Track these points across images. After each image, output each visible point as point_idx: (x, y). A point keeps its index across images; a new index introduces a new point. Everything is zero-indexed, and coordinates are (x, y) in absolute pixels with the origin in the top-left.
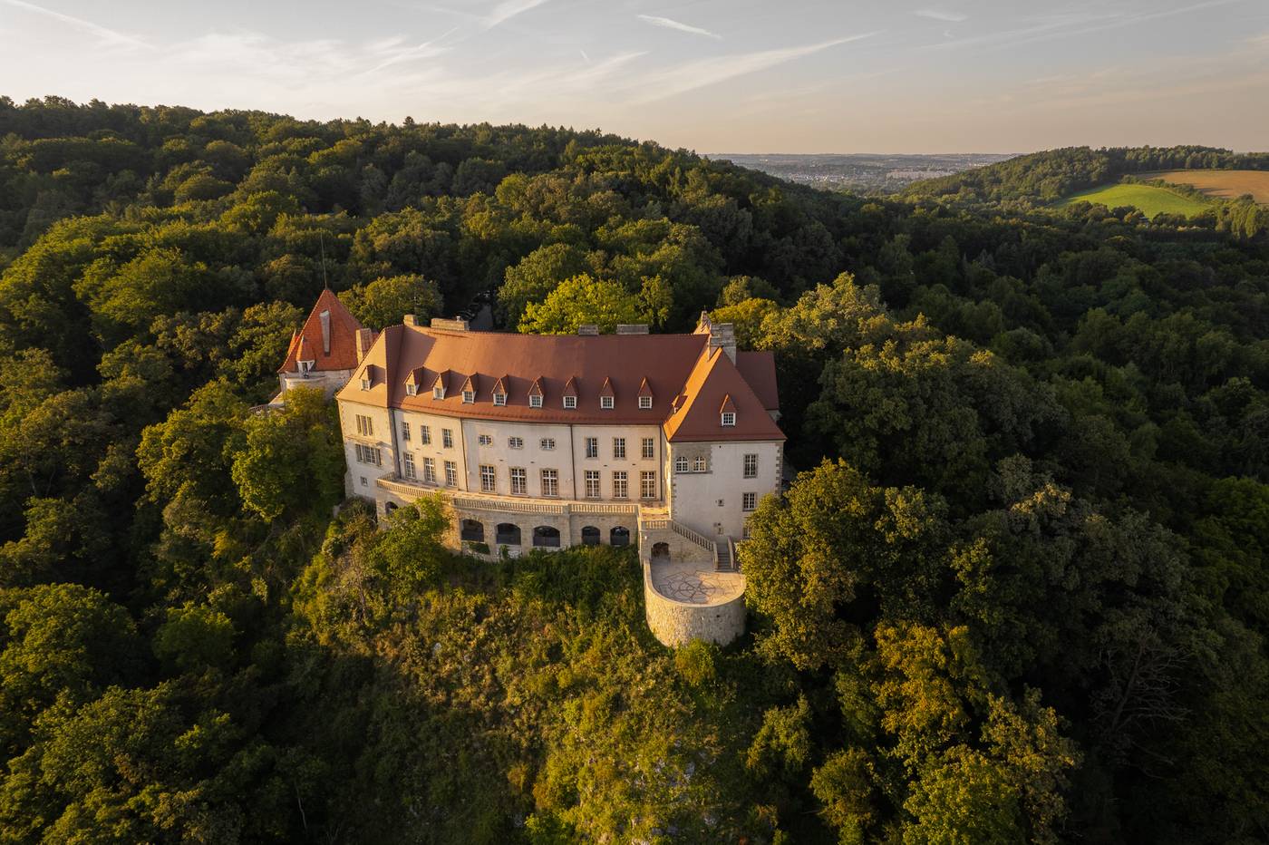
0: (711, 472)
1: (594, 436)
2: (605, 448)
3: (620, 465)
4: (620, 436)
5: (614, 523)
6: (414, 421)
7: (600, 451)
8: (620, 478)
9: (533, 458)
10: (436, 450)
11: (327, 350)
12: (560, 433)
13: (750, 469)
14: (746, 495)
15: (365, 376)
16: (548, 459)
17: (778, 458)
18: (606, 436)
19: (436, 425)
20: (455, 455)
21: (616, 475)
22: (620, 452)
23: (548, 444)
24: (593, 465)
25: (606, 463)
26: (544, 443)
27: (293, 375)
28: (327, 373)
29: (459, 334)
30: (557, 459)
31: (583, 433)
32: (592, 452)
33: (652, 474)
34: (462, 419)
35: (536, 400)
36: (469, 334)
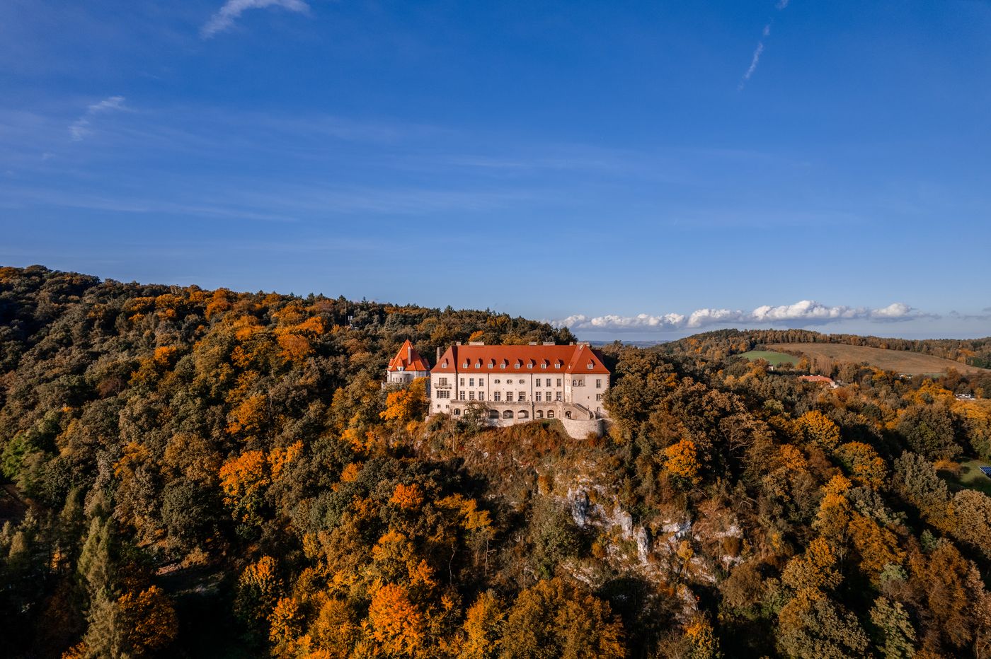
0: (585, 386)
1: (540, 378)
2: (544, 383)
3: (549, 389)
4: (549, 378)
5: (549, 408)
6: (466, 377)
7: (541, 385)
8: (549, 394)
9: (515, 388)
10: (476, 388)
11: (409, 363)
12: (527, 377)
13: (598, 386)
14: (597, 395)
15: (445, 362)
16: (522, 388)
17: (608, 380)
18: (543, 378)
19: (477, 377)
20: (484, 389)
21: (547, 393)
22: (548, 384)
24: (538, 389)
25: (543, 389)
26: (520, 382)
27: (397, 372)
28: (410, 372)
29: (482, 347)
30: (525, 388)
31: (536, 376)
32: (538, 384)
33: (560, 392)
34: (489, 373)
35: (517, 365)
36: (486, 346)
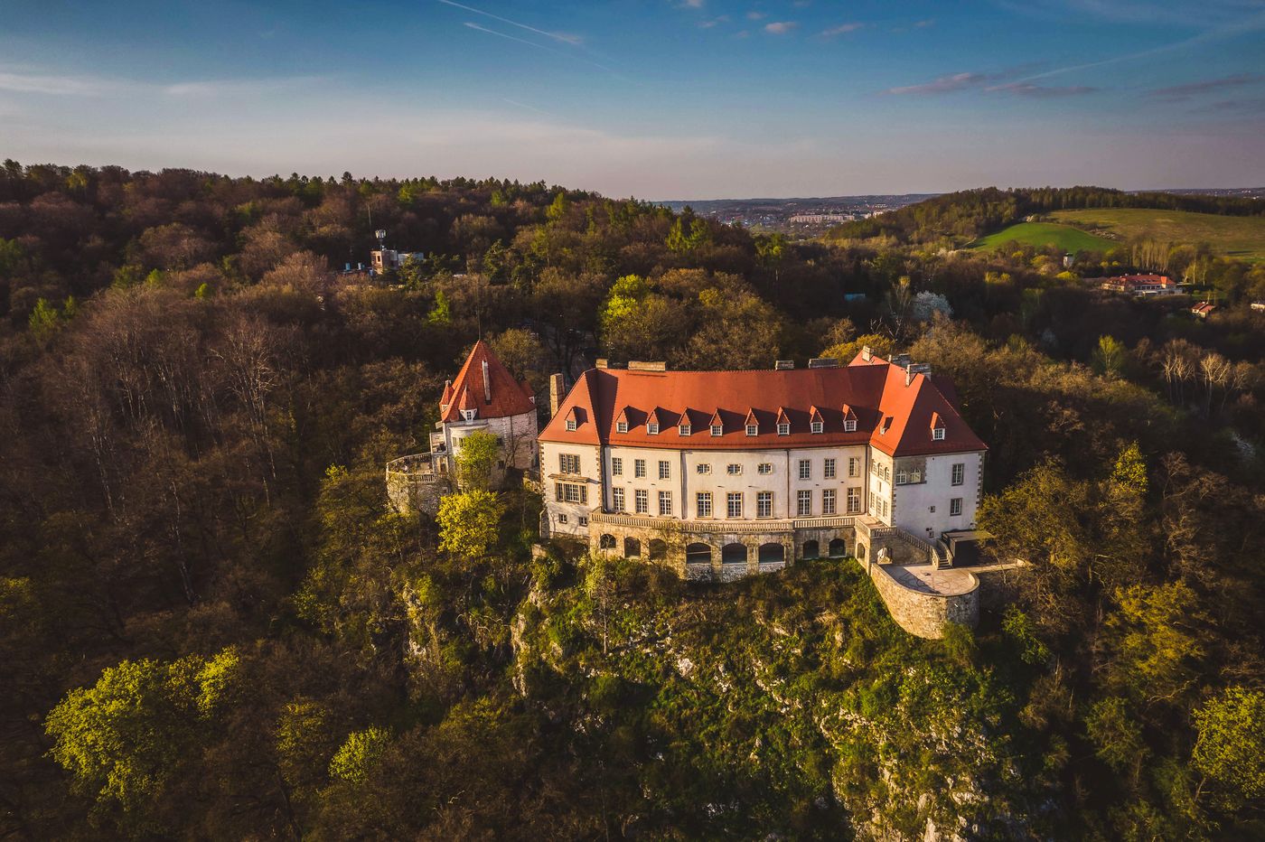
0: (925, 482)
1: (808, 458)
2: (817, 469)
3: (829, 483)
4: (831, 457)
5: (831, 535)
6: (627, 456)
7: (812, 472)
8: (829, 494)
9: (749, 483)
10: (651, 483)
11: (488, 398)
12: (777, 459)
13: (957, 478)
14: (953, 501)
15: (572, 417)
16: (765, 482)
17: (980, 466)
18: (817, 457)
19: (652, 457)
20: (672, 485)
21: (825, 493)
22: (829, 472)
23: (763, 469)
24: (805, 485)
25: (817, 482)
26: (760, 469)
27: (461, 423)
28: (490, 421)
29: (661, 374)
30: (773, 482)
31: (798, 456)
32: (805, 473)
33: (858, 489)
34: (682, 450)
35: (751, 430)
36: (669, 374)
